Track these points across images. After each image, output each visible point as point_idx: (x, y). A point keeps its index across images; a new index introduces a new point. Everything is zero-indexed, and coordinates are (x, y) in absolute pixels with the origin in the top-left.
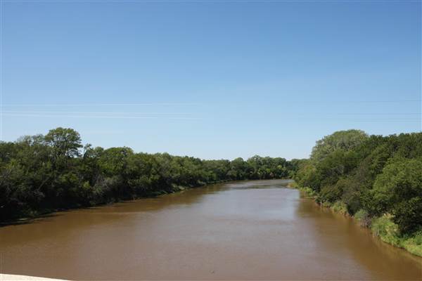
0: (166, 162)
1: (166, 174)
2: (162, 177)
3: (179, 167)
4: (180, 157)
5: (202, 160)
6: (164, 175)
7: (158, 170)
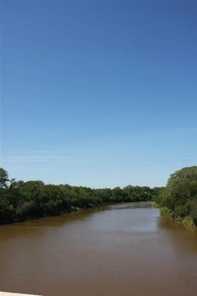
0: (67, 191)
1: (67, 199)
3: (76, 194)
5: (92, 189)
6: (65, 200)
7: (61, 196)
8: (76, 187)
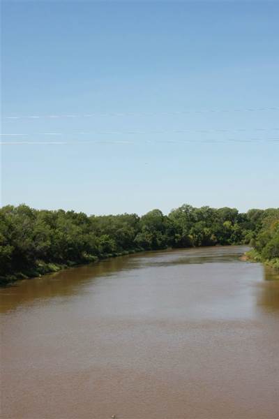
0: (26, 222)
1: (26, 243)
2: (17, 248)
3: (48, 230)
4: (50, 212)
5: (88, 216)
6: (21, 245)
7: (10, 236)
8: (47, 212)
